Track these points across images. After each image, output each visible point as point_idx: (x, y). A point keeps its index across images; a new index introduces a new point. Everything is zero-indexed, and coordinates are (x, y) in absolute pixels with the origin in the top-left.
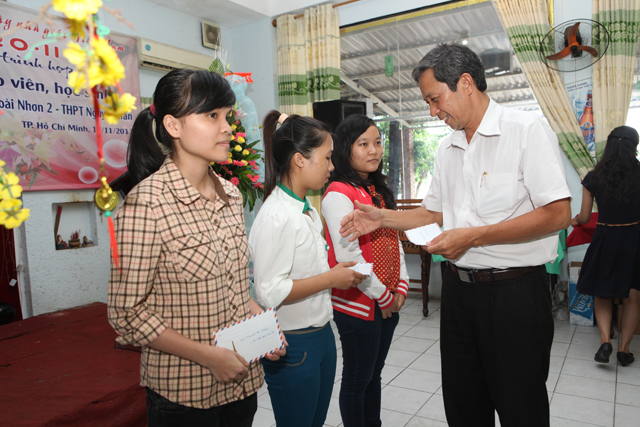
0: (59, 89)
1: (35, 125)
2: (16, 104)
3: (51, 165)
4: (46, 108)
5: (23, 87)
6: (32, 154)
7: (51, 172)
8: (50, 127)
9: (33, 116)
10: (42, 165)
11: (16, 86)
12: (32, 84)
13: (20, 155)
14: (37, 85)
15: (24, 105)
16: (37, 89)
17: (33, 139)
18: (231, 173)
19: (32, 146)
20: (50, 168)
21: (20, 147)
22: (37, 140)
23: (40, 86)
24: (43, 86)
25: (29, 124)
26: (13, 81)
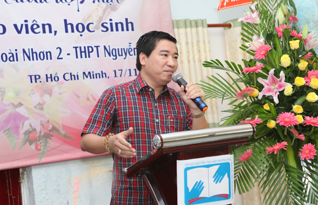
0: (69, 27)
1: (43, 78)
2: (20, 55)
3: (64, 127)
4: (55, 53)
5: (27, 32)
6: (41, 115)
7: (65, 136)
8: (61, 78)
9: (40, 67)
10: (54, 128)
11: (19, 32)
12: (38, 26)
13: (27, 119)
14: (44, 25)
15: (30, 55)
16: (44, 32)
17: (42, 96)
19: (41, 106)
20: (63, 132)
21: (27, 108)
22: (46, 97)
23: (47, 27)
24: (50, 26)
25: (37, 78)
26: (15, 26)
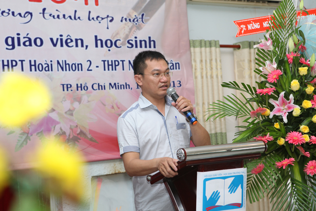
0: (99, 42)
1: (74, 87)
2: (55, 66)
3: (91, 132)
4: (86, 65)
5: (62, 46)
6: (71, 121)
7: (91, 139)
8: (90, 88)
9: (72, 77)
10: (82, 132)
11: (55, 45)
12: (72, 41)
13: (58, 123)
14: (77, 40)
15: (64, 66)
16: (77, 46)
17: (72, 103)
18: (308, 154)
19: (71, 112)
20: (89, 136)
21: (59, 114)
22: (76, 104)
23: (79, 42)
24: (82, 41)
25: (69, 87)
26: (52, 39)
